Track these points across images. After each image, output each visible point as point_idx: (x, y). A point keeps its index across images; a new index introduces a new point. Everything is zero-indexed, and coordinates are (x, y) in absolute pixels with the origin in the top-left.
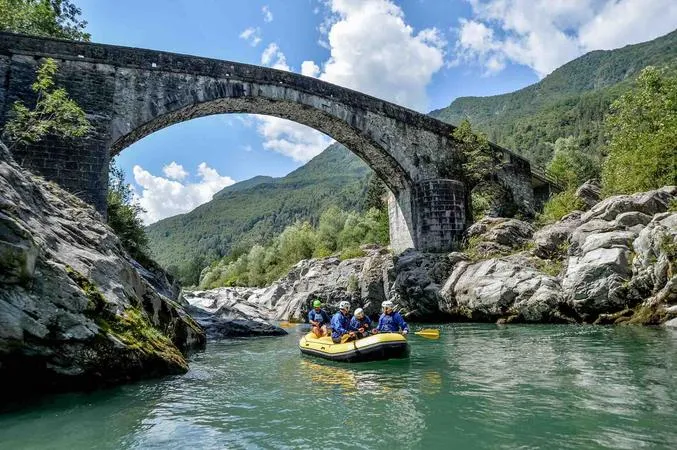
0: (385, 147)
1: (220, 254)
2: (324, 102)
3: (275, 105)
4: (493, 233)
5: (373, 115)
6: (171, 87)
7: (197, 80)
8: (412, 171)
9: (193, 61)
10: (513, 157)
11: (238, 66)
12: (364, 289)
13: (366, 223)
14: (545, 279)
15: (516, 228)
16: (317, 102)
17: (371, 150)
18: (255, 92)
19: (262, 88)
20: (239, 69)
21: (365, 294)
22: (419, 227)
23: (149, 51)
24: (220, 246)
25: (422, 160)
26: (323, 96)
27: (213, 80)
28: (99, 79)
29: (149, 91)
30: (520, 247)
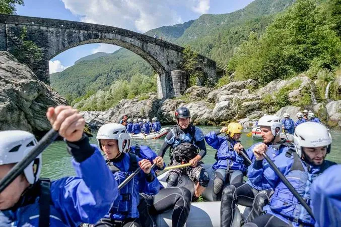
0: (155, 57)
1: (80, 94)
2: (130, 39)
3: (111, 41)
4: (195, 92)
5: (151, 44)
6: (70, 35)
7: (80, 32)
8: (166, 66)
9: (78, 24)
10: (208, 60)
11: (96, 26)
12: (147, 113)
13: (152, 81)
14: (208, 110)
15: (204, 91)
16: (128, 39)
17: (149, 58)
18: (103, 36)
19: (106, 34)
20: (96, 27)
21: (147, 115)
22: (168, 89)
23: (60, 20)
24: (79, 89)
25: (170, 62)
26: (131, 37)
27: (86, 32)
28: (41, 33)
29: (61, 37)
30: (205, 98)
